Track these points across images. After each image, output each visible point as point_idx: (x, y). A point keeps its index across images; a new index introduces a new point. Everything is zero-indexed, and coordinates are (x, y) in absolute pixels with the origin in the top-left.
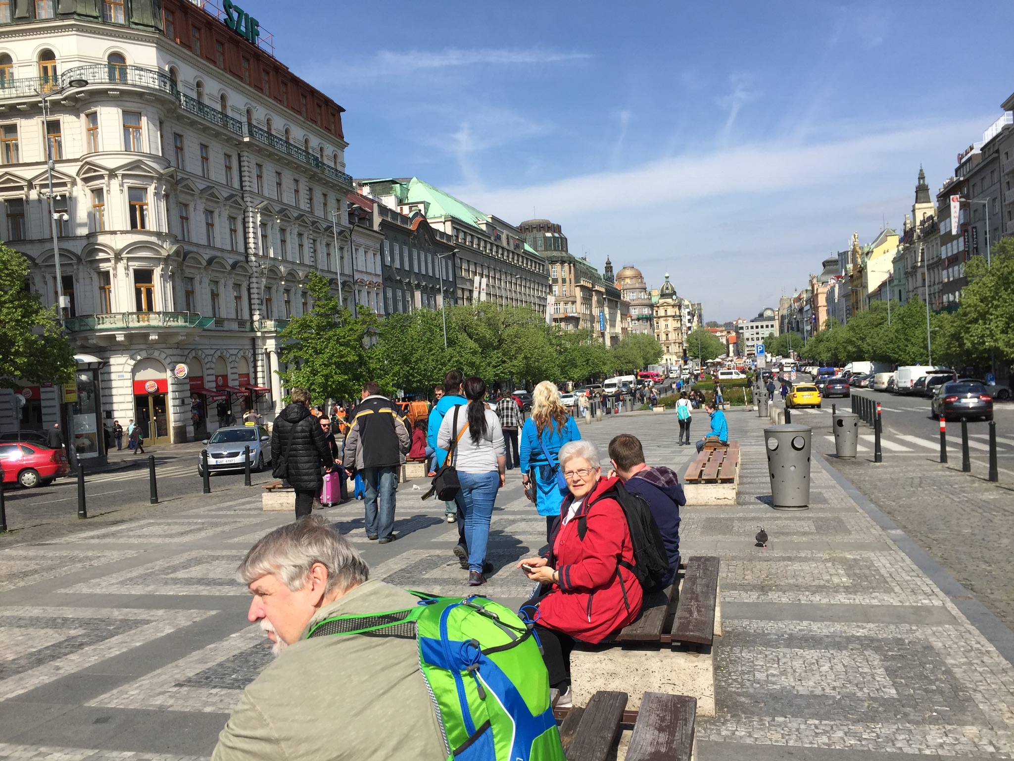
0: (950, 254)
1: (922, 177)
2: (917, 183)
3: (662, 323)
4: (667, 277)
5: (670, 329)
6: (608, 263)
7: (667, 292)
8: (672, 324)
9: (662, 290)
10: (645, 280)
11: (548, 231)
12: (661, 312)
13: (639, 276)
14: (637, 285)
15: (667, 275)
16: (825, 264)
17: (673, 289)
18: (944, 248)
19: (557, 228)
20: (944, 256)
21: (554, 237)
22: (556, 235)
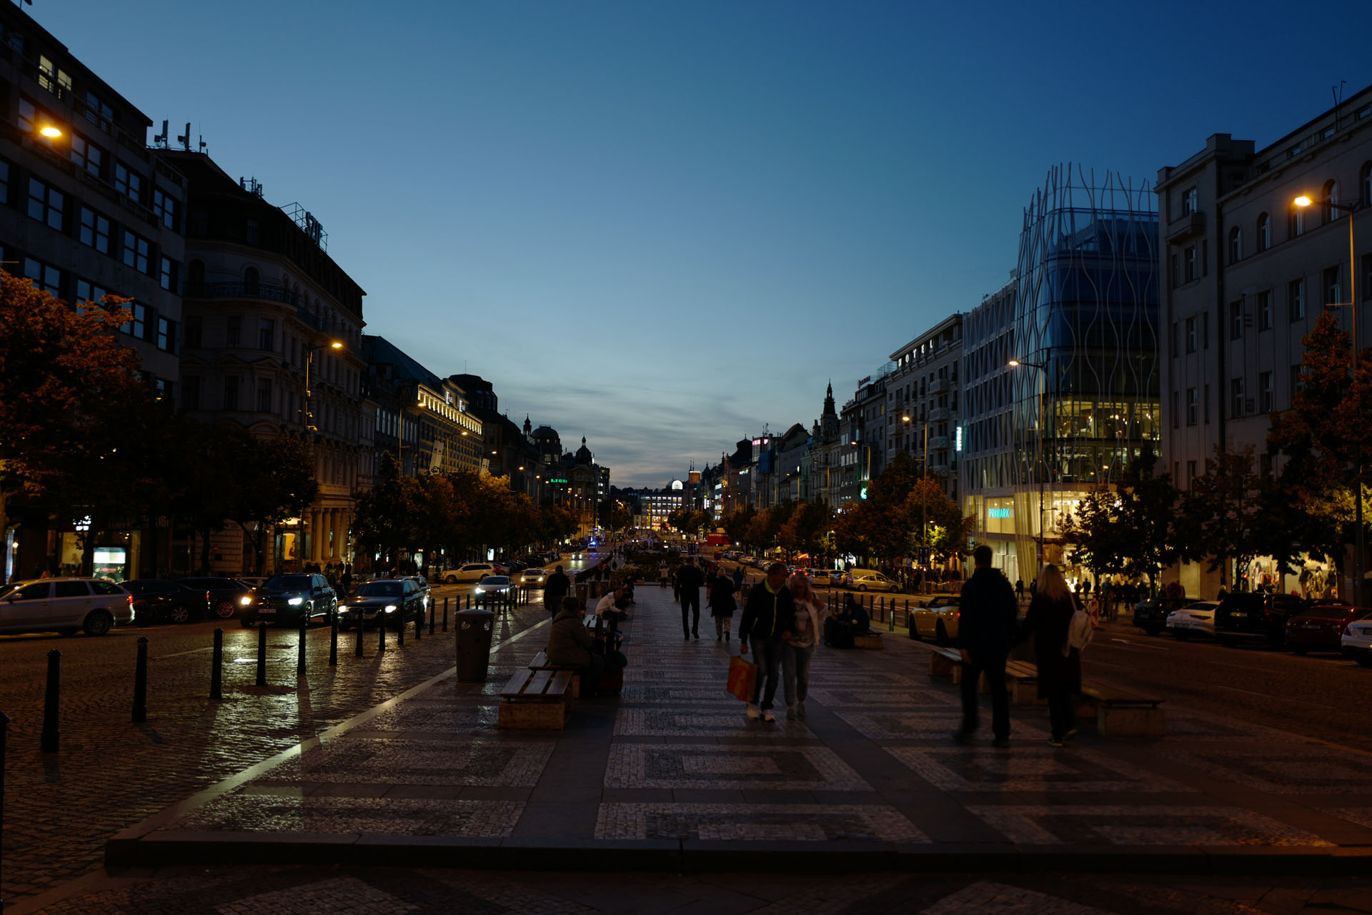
0: (847, 464)
1: (830, 390)
5: (583, 496)
6: (528, 422)
7: (583, 456)
11: (478, 388)
15: (583, 438)
16: (739, 445)
17: (589, 454)
18: (843, 457)
19: (487, 386)
20: (843, 464)
21: (484, 395)
22: (487, 393)
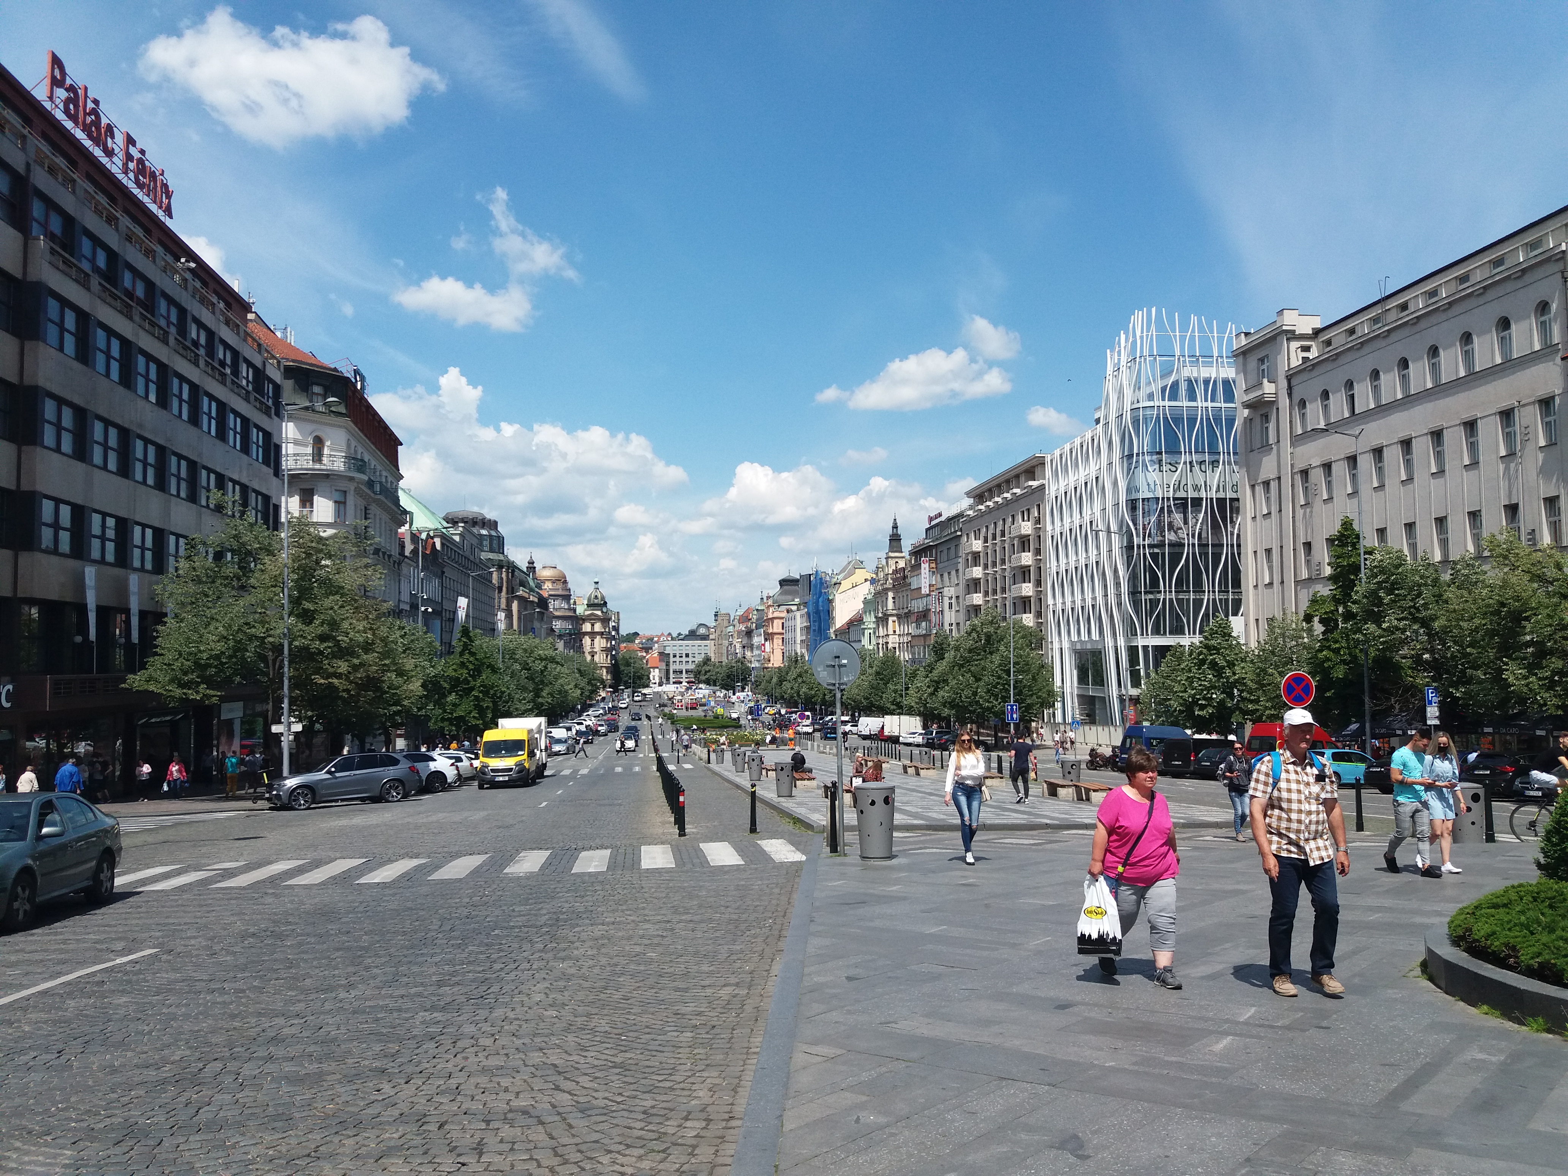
1: (895, 527)
2: (891, 532)
3: (587, 641)
4: (597, 583)
5: (597, 649)
6: (531, 562)
7: (596, 601)
8: (600, 643)
9: (589, 600)
10: (570, 586)
11: (483, 527)
12: (587, 627)
13: (562, 580)
14: (560, 592)
15: (596, 580)
16: (783, 582)
17: (603, 598)
19: (493, 525)
21: (490, 536)
22: (493, 533)
